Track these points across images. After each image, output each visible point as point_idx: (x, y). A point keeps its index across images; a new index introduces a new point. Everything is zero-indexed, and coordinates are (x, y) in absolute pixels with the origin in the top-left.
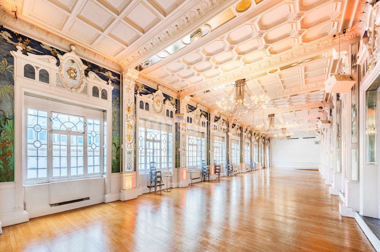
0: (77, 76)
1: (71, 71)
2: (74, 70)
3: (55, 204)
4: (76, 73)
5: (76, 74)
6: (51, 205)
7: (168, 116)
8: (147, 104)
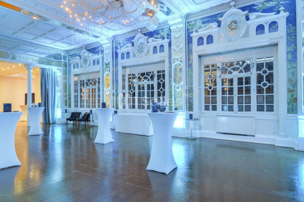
0: (237, 25)
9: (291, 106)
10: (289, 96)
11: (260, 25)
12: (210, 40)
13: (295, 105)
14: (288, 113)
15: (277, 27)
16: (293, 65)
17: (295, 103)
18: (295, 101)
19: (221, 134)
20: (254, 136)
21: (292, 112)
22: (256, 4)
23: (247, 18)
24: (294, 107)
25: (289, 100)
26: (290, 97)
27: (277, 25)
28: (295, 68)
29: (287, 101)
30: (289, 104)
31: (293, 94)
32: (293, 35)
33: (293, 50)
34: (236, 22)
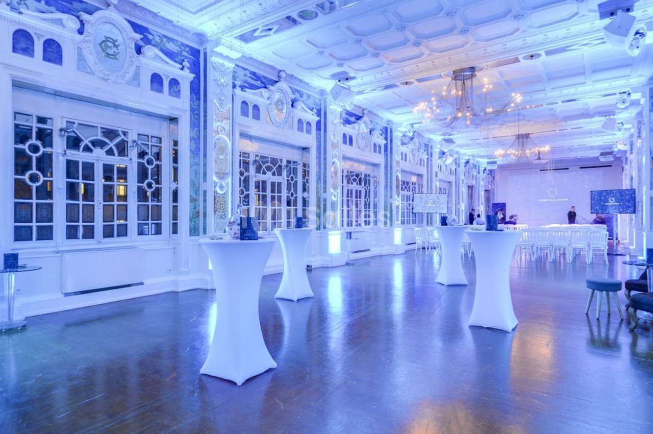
0: (119, 53)
1: (107, 43)
2: (114, 42)
3: (75, 292)
4: (116, 46)
5: (118, 50)
6: (67, 295)
7: (302, 131)
8: (256, 107)
9: (193, 223)
10: (192, 207)
11: (157, 73)
12: (52, 52)
13: (197, 222)
14: (190, 235)
15: (180, 91)
16: (196, 161)
17: (197, 218)
18: (197, 217)
19: (75, 295)
20: (142, 284)
21: (194, 234)
22: (150, 31)
23: (139, 50)
24: (197, 225)
25: (191, 215)
26: (193, 210)
27: (180, 88)
28: (198, 165)
29: (189, 217)
30: (191, 221)
31: (196, 205)
32: (197, 114)
33: (196, 137)
34: (116, 44)
